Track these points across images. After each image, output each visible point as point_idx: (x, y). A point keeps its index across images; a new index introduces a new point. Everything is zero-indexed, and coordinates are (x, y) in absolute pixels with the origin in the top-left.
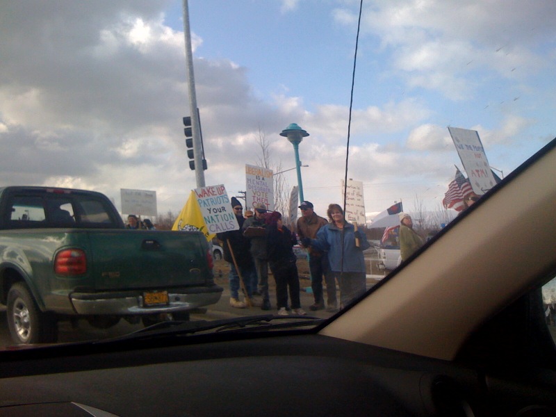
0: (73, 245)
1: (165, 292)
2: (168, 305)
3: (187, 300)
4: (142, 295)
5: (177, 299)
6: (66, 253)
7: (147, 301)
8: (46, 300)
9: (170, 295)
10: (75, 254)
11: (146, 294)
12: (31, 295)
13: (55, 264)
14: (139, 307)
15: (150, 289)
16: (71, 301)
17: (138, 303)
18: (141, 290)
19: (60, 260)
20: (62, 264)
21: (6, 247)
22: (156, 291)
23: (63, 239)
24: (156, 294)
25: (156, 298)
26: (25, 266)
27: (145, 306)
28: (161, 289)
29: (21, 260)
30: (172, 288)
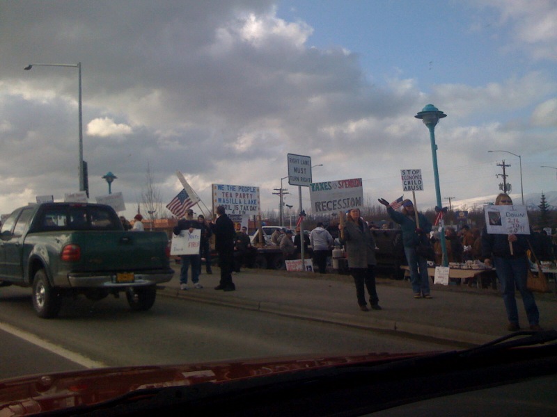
0: (74, 241)
1: (132, 273)
2: (133, 281)
3: (146, 278)
4: (116, 274)
5: (140, 278)
6: (69, 246)
7: (119, 279)
8: (55, 279)
9: (136, 275)
10: (74, 247)
11: (119, 275)
12: (47, 277)
13: (62, 254)
14: (112, 282)
15: (121, 271)
16: (68, 279)
17: (112, 280)
18: (115, 272)
19: (65, 252)
20: (66, 254)
21: (35, 244)
22: (125, 273)
23: (69, 237)
24: (125, 274)
25: (125, 277)
26: (45, 256)
27: (117, 282)
28: (129, 271)
29: (43, 253)
30: (137, 271)
